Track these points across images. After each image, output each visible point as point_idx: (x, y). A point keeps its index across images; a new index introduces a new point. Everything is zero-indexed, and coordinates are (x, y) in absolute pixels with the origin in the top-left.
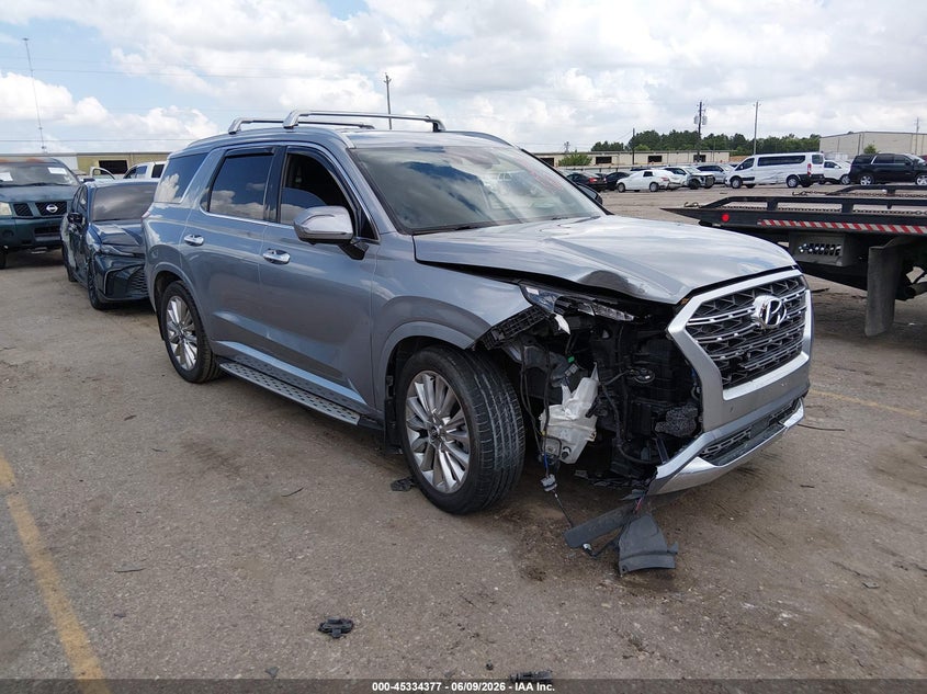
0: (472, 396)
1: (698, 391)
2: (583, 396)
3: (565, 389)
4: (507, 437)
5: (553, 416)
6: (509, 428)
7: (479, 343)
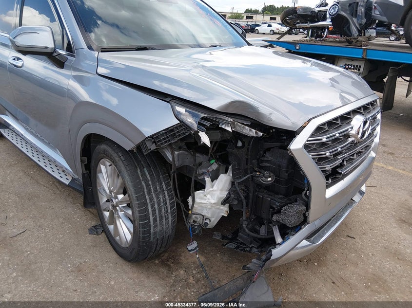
0: (134, 186)
1: (308, 194)
2: (220, 187)
3: (208, 180)
4: (161, 217)
5: (197, 200)
6: (163, 210)
7: (139, 147)
